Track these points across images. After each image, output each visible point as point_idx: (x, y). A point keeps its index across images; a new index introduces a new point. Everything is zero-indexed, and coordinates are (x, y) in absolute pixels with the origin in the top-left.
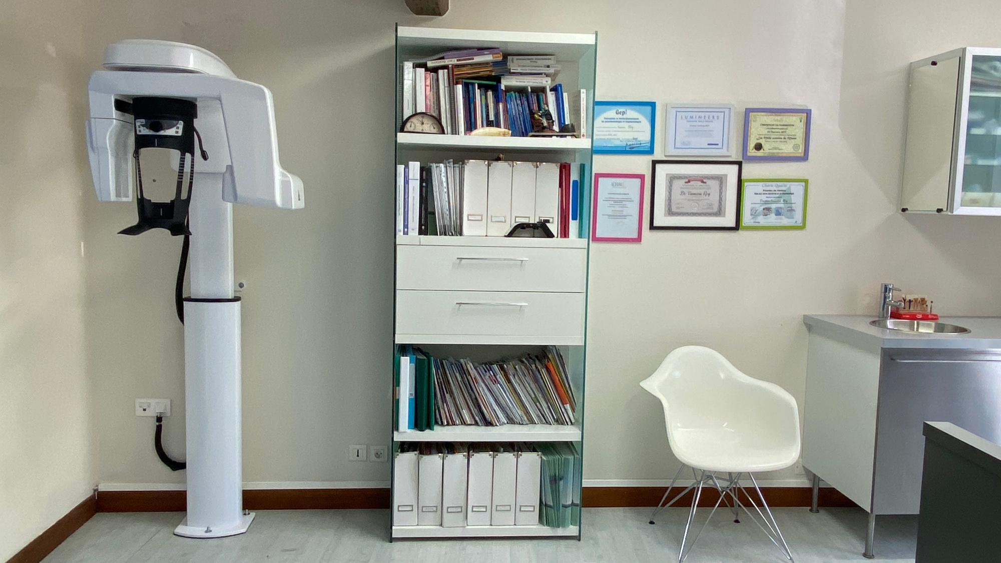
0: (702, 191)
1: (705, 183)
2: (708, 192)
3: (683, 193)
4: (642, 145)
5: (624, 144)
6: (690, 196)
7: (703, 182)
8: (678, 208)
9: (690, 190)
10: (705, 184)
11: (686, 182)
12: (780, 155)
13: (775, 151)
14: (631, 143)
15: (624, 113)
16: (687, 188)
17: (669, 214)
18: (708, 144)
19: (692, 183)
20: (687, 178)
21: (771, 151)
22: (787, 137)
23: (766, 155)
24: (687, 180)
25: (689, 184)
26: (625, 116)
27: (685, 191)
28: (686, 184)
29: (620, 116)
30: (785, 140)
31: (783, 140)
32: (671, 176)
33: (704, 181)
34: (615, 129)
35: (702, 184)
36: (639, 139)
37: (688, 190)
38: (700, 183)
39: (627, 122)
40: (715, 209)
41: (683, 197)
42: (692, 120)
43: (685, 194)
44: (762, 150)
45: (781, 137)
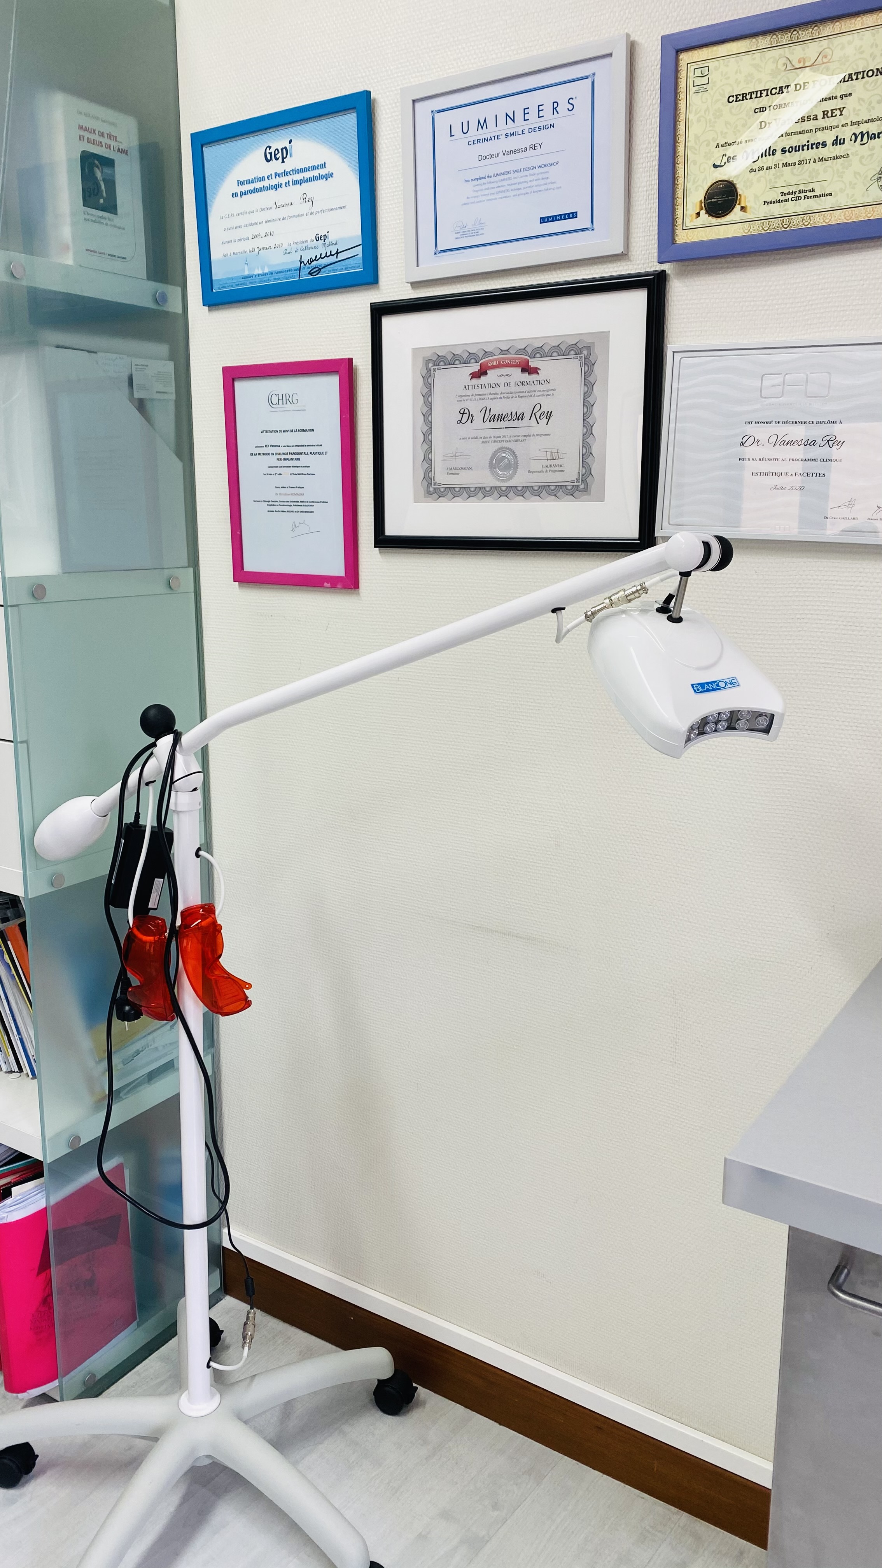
0: (524, 406)
1: (535, 371)
2: (545, 409)
3: (466, 416)
4: (341, 256)
5: (292, 261)
6: (488, 425)
7: (527, 369)
8: (453, 471)
9: (489, 404)
10: (534, 377)
11: (475, 375)
12: (819, 221)
13: (791, 207)
14: (312, 254)
15: (285, 153)
16: (481, 397)
17: (428, 493)
18: (543, 220)
19: (492, 376)
20: (472, 357)
21: (777, 210)
22: (846, 133)
23: (756, 229)
24: (476, 368)
25: (483, 380)
26: (290, 164)
27: (475, 407)
28: (475, 381)
29: (276, 166)
30: (839, 150)
31: (829, 151)
32: (428, 354)
33: (533, 364)
34: (268, 215)
35: (526, 377)
36: (331, 238)
37: (482, 404)
38: (517, 374)
39: (295, 182)
40: (571, 472)
41: (467, 429)
42: (483, 133)
43: (471, 418)
44: (737, 208)
45: (820, 137)
